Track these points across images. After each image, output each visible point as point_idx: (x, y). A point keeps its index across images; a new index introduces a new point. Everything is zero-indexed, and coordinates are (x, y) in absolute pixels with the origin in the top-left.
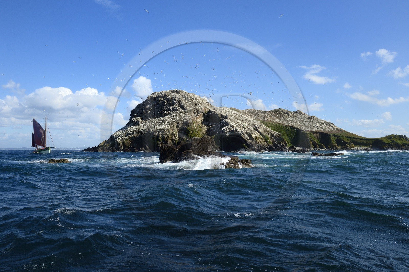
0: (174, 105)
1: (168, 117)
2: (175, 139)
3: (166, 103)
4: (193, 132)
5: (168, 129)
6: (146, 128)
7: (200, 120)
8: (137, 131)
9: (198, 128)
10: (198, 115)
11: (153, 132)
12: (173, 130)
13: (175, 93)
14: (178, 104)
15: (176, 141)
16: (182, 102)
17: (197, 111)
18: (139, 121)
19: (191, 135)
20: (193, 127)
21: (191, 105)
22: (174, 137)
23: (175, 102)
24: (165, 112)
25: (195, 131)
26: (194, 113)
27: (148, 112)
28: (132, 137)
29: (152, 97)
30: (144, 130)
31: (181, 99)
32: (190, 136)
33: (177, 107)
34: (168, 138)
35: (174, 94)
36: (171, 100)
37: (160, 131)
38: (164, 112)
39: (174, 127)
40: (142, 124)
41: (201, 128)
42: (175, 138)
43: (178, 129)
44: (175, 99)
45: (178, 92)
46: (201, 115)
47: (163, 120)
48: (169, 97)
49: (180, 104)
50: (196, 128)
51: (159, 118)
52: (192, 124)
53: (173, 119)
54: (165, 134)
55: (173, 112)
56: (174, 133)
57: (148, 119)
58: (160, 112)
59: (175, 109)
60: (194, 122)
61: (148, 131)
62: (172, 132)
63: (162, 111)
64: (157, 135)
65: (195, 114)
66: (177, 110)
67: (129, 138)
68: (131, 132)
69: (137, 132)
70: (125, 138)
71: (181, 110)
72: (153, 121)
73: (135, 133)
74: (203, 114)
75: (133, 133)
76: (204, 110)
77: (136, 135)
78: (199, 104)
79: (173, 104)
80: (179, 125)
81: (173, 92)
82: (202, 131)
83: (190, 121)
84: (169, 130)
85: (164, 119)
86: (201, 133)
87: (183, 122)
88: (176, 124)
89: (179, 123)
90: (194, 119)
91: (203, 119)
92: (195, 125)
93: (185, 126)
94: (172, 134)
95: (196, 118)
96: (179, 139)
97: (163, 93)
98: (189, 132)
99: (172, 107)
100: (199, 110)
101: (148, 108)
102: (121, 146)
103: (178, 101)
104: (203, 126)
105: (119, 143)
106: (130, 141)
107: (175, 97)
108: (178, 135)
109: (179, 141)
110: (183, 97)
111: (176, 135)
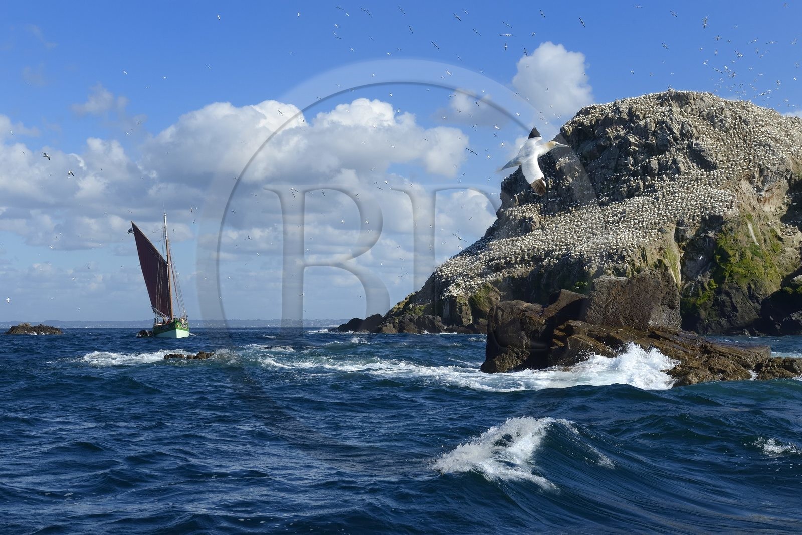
0: (667, 153)
1: (641, 199)
3: (636, 145)
4: (742, 255)
5: (639, 247)
6: (556, 245)
7: (773, 209)
8: (524, 255)
9: (765, 241)
10: (766, 188)
11: (581, 262)
12: (661, 249)
13: (670, 105)
14: (683, 148)
16: (697, 139)
17: (761, 171)
18: (531, 219)
19: (736, 269)
20: (746, 239)
21: (737, 147)
23: (669, 141)
24: (629, 180)
25: (755, 253)
26: (750, 179)
27: (563, 185)
28: (504, 279)
29: (581, 124)
30: (548, 254)
31: (696, 127)
32: (732, 271)
33: (680, 158)
35: (665, 108)
36: (654, 133)
37: (610, 256)
38: (625, 182)
39: (666, 236)
40: (543, 228)
41: (780, 239)
43: (679, 246)
44: (671, 130)
45: (682, 100)
46: (779, 187)
47: (624, 211)
48: (646, 122)
49: (690, 147)
50: (759, 241)
51: (607, 205)
52: (739, 224)
53: (661, 206)
54: (627, 264)
55: (662, 179)
56: (666, 262)
57: (564, 209)
58: (610, 180)
59: (671, 168)
60: (750, 217)
61: (564, 255)
62: (658, 257)
63: (617, 179)
64: (596, 269)
65: (751, 182)
66: (678, 171)
67: (495, 283)
68: (503, 261)
69: (523, 261)
70: (478, 284)
71: (696, 171)
72: (585, 216)
73: (516, 263)
74: (789, 181)
75: (509, 264)
76: (792, 167)
77: (520, 270)
78: (772, 144)
79: (661, 149)
80: (684, 231)
81: (662, 100)
82: (784, 251)
83: (733, 212)
84: (643, 250)
85: (627, 209)
86: (778, 258)
87: (700, 216)
88: (672, 225)
89: (683, 221)
90: (750, 205)
91: (787, 204)
92: (754, 229)
93: (711, 234)
94: (656, 266)
95: (756, 198)
96: (685, 284)
97: (624, 107)
98: (725, 257)
99: (659, 160)
100: (768, 169)
101: (565, 167)
102: (463, 314)
103: (681, 134)
104: (790, 230)
105: (457, 300)
106: (496, 292)
107: (671, 119)
108: (682, 270)
109: (685, 293)
110: (703, 116)
111: (675, 270)
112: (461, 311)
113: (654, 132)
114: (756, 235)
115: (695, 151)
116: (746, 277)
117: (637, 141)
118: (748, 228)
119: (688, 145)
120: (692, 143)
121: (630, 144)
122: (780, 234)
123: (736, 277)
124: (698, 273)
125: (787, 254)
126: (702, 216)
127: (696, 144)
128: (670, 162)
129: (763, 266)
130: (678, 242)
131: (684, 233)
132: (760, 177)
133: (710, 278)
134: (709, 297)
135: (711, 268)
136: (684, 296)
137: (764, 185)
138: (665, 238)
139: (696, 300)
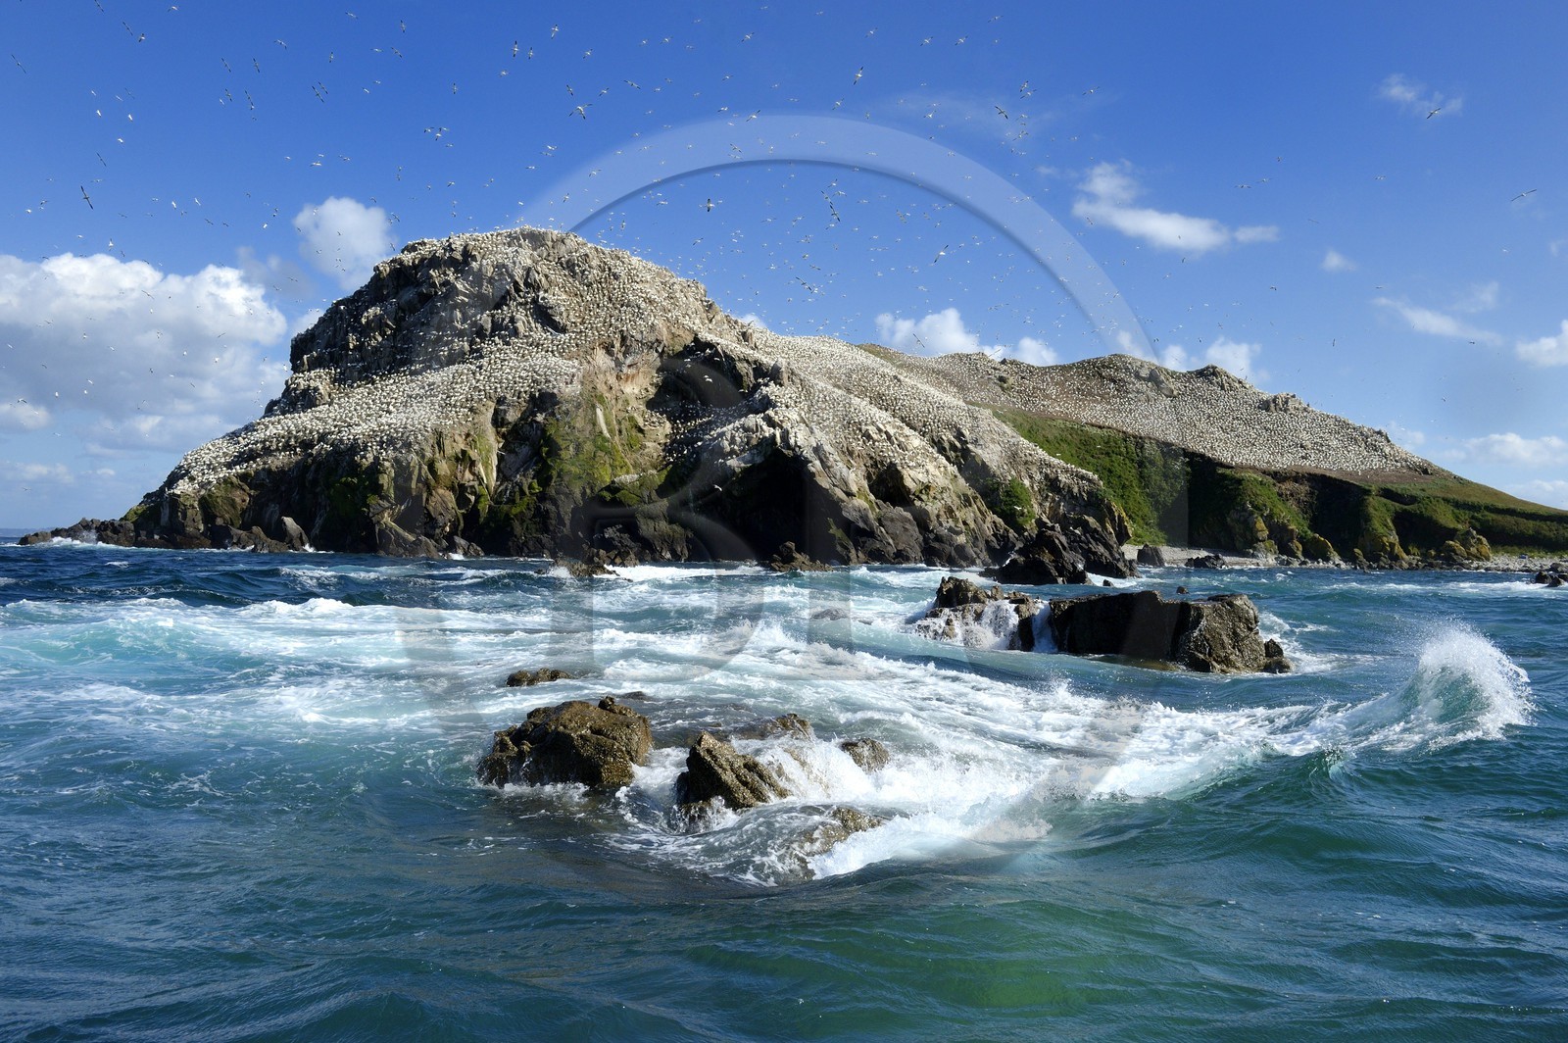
0: (505, 308)
1: (461, 367)
2: (473, 487)
3: (465, 295)
4: (581, 448)
5: (436, 430)
6: (337, 426)
7: (636, 391)
8: (290, 438)
9: (620, 432)
10: (628, 361)
11: (354, 448)
12: (468, 435)
13: (519, 246)
14: (526, 303)
15: (478, 497)
16: (546, 291)
17: (624, 339)
18: (316, 389)
19: (567, 467)
20: (589, 427)
21: (598, 307)
22: (468, 475)
23: (508, 292)
24: (452, 341)
25: (599, 447)
26: (608, 349)
27: (369, 344)
28: (257, 472)
29: (401, 262)
30: (322, 437)
32: (562, 470)
33: (521, 315)
34: (433, 482)
35: (511, 248)
36: (491, 280)
37: (391, 442)
38: (447, 344)
39: (482, 418)
40: (329, 403)
41: (641, 431)
42: (476, 483)
43: (498, 433)
44: (512, 277)
45: (539, 240)
46: (647, 362)
47: (433, 383)
48: (482, 265)
49: (535, 301)
50: (610, 431)
51: (418, 374)
53: (482, 377)
54: (413, 455)
55: (493, 341)
56: (473, 454)
57: (367, 377)
58: (430, 342)
59: (506, 328)
60: (601, 399)
61: (340, 440)
62: (463, 447)
63: (439, 339)
64: (371, 460)
65: (609, 353)
66: (516, 333)
68: (260, 446)
69: (287, 447)
70: (219, 478)
71: (539, 333)
72: (389, 388)
73: (277, 449)
74: (661, 355)
75: (267, 451)
76: (665, 337)
77: (279, 461)
78: (643, 305)
79: (497, 301)
80: (505, 412)
81: (512, 239)
82: (643, 447)
83: (575, 390)
84: (441, 435)
85: (439, 380)
86: (634, 455)
87: (528, 393)
88: (490, 403)
89: (505, 398)
90: (606, 383)
91: (656, 385)
92: (605, 415)
93: (540, 418)
94: (457, 459)
95: (615, 375)
96: (500, 486)
97: (458, 243)
98: (554, 450)
99: (493, 316)
100: (633, 337)
101: (372, 321)
102: (188, 522)
103: (527, 284)
104: (655, 420)
105: (181, 499)
106: (244, 490)
107: (514, 263)
108: (498, 467)
109: (497, 498)
110: (561, 264)
111: (486, 465)
112: (185, 516)
113: (491, 278)
114: (607, 424)
115: (541, 306)
116: (580, 478)
117: (467, 289)
118: (595, 413)
119: (533, 299)
120: (538, 296)
121: (458, 292)
122: (641, 424)
123: (566, 479)
124: (517, 471)
125: (647, 450)
126: (531, 392)
127: (543, 299)
128: (507, 320)
129: (611, 465)
130: (496, 428)
131: (505, 414)
132: (621, 347)
133: (533, 479)
134: (528, 505)
135: (536, 464)
136: (498, 502)
137: (625, 357)
138: (476, 421)
139: (511, 508)
